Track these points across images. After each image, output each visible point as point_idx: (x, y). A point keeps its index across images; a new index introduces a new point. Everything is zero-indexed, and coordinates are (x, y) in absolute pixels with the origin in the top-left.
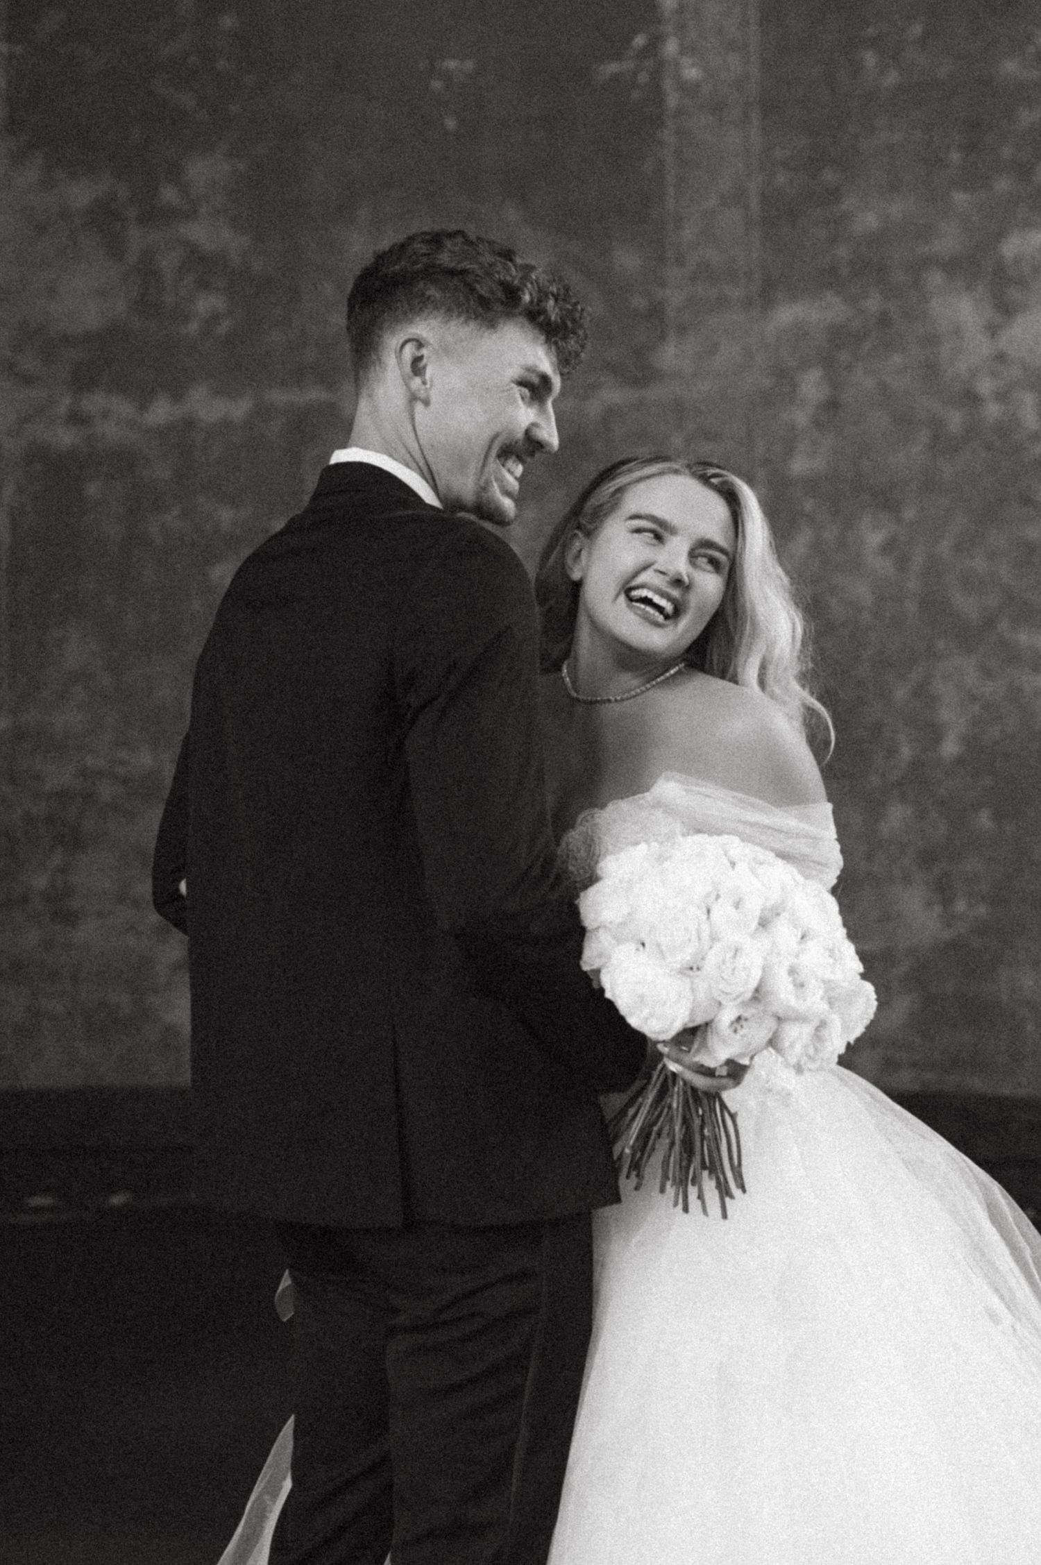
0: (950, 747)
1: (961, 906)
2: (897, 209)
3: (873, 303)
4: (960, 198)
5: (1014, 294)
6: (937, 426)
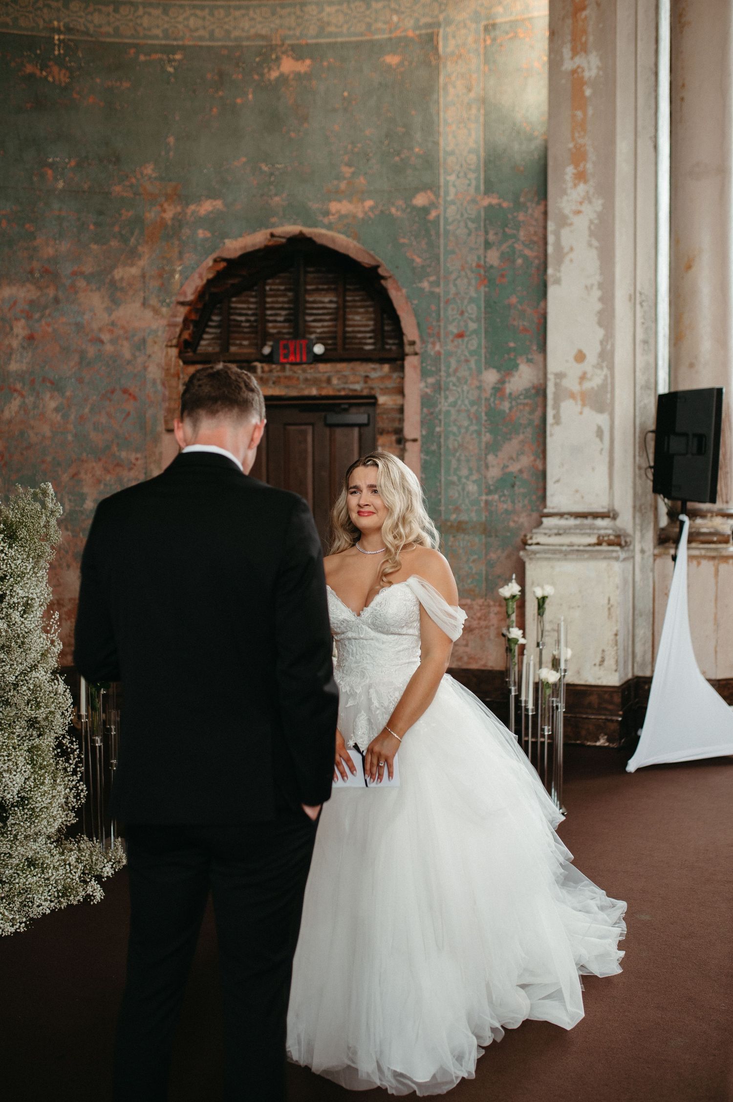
5: (118, 295)
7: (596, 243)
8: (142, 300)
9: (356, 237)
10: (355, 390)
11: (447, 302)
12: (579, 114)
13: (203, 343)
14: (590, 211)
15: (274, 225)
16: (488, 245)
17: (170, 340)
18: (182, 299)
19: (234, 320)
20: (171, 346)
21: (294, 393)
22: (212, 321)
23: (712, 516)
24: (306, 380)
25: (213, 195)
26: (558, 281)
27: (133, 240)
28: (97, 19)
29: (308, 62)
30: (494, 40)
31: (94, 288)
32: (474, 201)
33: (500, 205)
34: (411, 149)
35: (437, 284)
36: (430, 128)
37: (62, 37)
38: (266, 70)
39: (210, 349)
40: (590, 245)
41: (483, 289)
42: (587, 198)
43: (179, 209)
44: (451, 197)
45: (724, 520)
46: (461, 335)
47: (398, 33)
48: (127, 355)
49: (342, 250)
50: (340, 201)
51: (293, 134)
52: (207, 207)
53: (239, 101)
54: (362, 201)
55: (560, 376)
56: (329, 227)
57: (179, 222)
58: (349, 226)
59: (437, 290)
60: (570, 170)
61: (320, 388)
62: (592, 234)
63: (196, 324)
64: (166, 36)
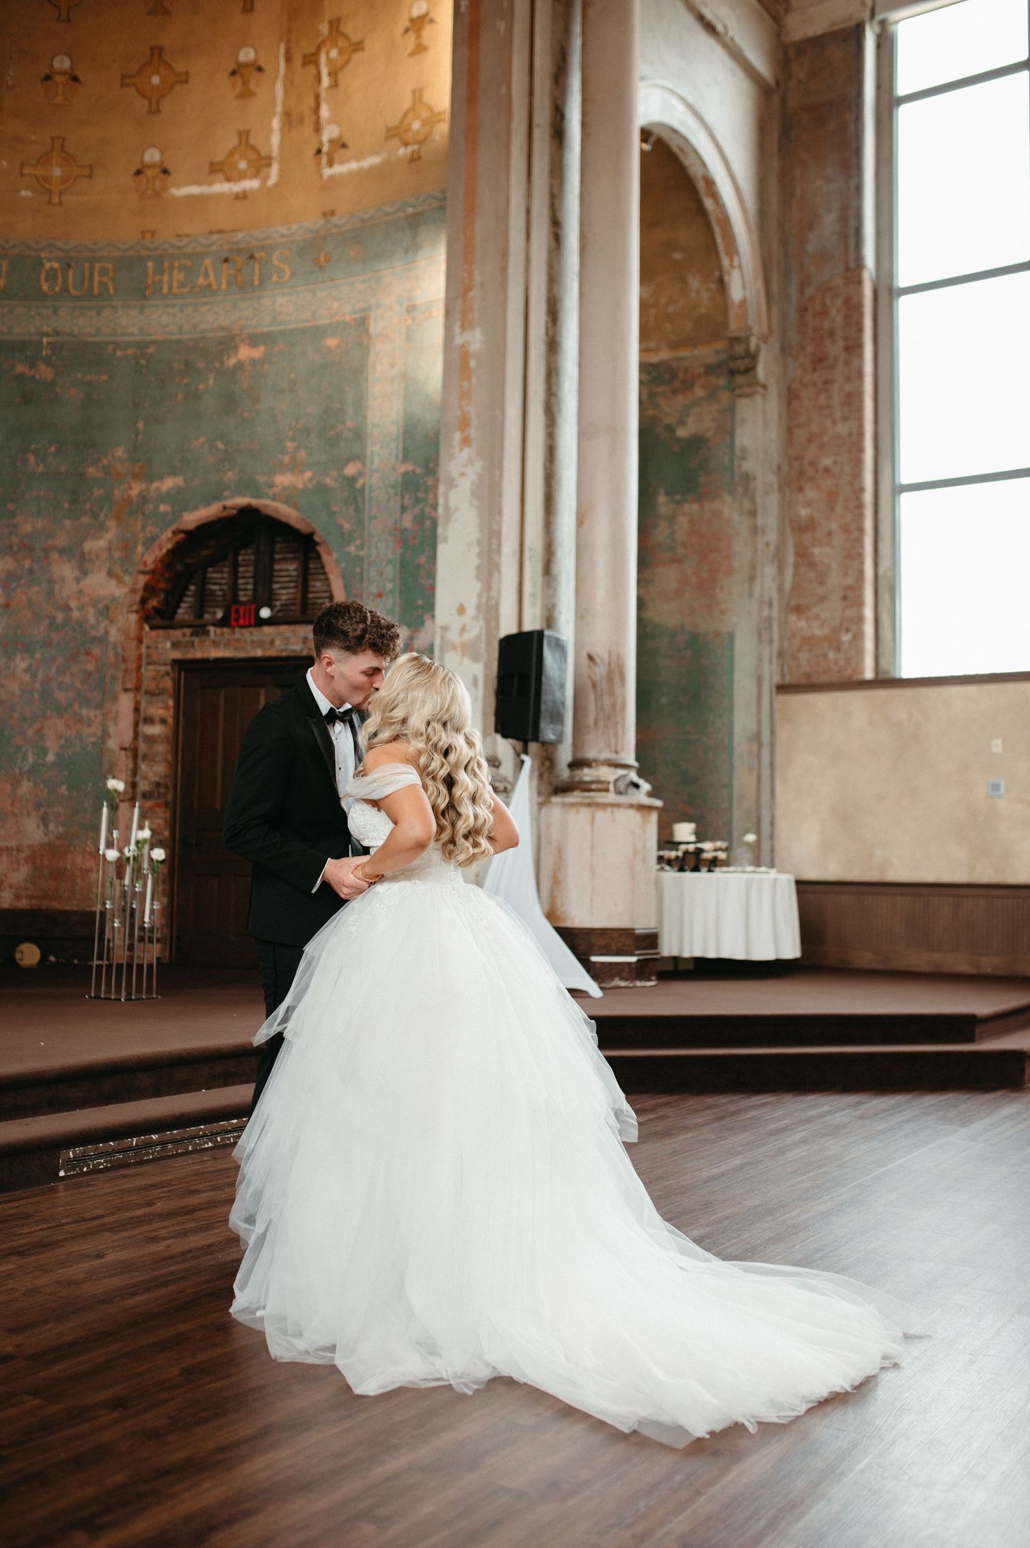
0: (51, 758)
1: (52, 827)
2: (40, 524)
3: (27, 564)
4: (67, 523)
5: (87, 565)
6: (52, 618)
7: (475, 502)
8: (107, 569)
9: (295, 506)
10: (295, 651)
11: (370, 564)
12: (465, 384)
13: (180, 611)
14: (473, 472)
15: (226, 499)
16: (404, 509)
17: (131, 606)
18: (142, 568)
19: (210, 590)
20: (132, 612)
21: (241, 654)
22: (189, 590)
23: (597, 765)
24: (253, 642)
25: (174, 473)
26: (445, 540)
27: (102, 517)
28: (81, 322)
29: (262, 348)
30: (413, 319)
31: (65, 559)
32: (394, 469)
33: (414, 472)
34: (344, 423)
35: (361, 547)
36: (361, 403)
37: (50, 339)
38: (225, 358)
39: (186, 617)
40: (471, 504)
41: (399, 551)
42: (470, 462)
43: (144, 486)
44: (375, 466)
45: (612, 770)
46: (380, 595)
47: (337, 319)
48: (92, 621)
49: (283, 519)
50: (283, 474)
51: (246, 415)
52: (168, 484)
53: (201, 386)
54: (303, 472)
55: (445, 628)
56: (274, 498)
57: (144, 498)
58: (291, 497)
59: (361, 553)
60: (457, 436)
61: (264, 650)
62: (474, 494)
63: (168, 593)
64: (141, 332)
